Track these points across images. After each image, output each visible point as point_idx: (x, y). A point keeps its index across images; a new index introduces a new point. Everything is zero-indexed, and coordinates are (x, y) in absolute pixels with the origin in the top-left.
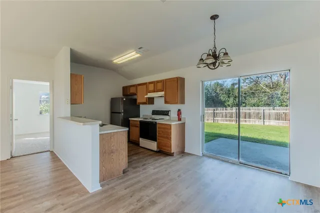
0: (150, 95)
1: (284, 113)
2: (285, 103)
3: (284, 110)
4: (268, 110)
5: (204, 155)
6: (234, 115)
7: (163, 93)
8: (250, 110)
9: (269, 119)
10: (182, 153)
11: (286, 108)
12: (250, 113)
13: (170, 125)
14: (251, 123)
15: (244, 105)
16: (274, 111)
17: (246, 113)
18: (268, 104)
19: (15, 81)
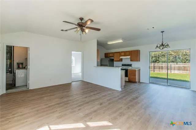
0: (121, 57)
1: (183, 66)
2: (183, 61)
3: (183, 65)
4: (173, 65)
5: (150, 83)
6: (152, 67)
7: (130, 57)
8: (162, 64)
9: (174, 70)
10: (139, 82)
11: (184, 63)
12: (162, 67)
13: (135, 70)
14: (163, 72)
15: (158, 62)
16: (177, 65)
17: (160, 66)
18: (173, 61)
19: (72, 52)
